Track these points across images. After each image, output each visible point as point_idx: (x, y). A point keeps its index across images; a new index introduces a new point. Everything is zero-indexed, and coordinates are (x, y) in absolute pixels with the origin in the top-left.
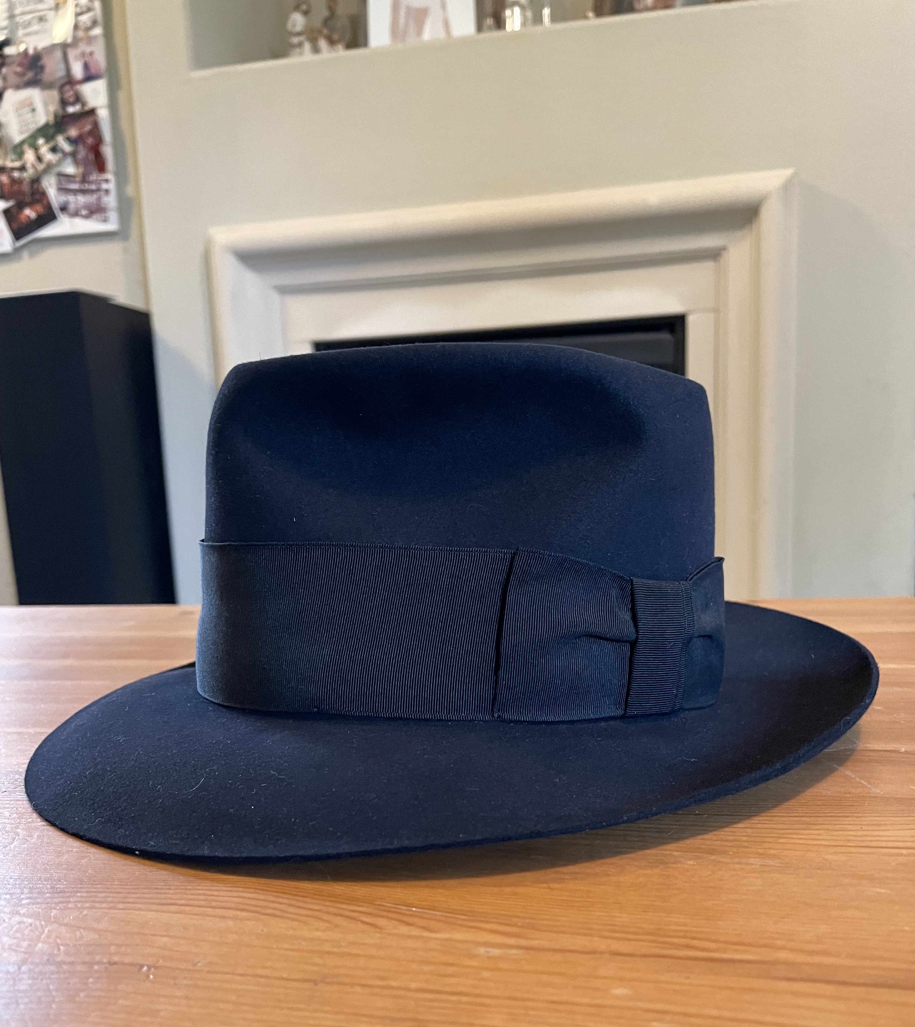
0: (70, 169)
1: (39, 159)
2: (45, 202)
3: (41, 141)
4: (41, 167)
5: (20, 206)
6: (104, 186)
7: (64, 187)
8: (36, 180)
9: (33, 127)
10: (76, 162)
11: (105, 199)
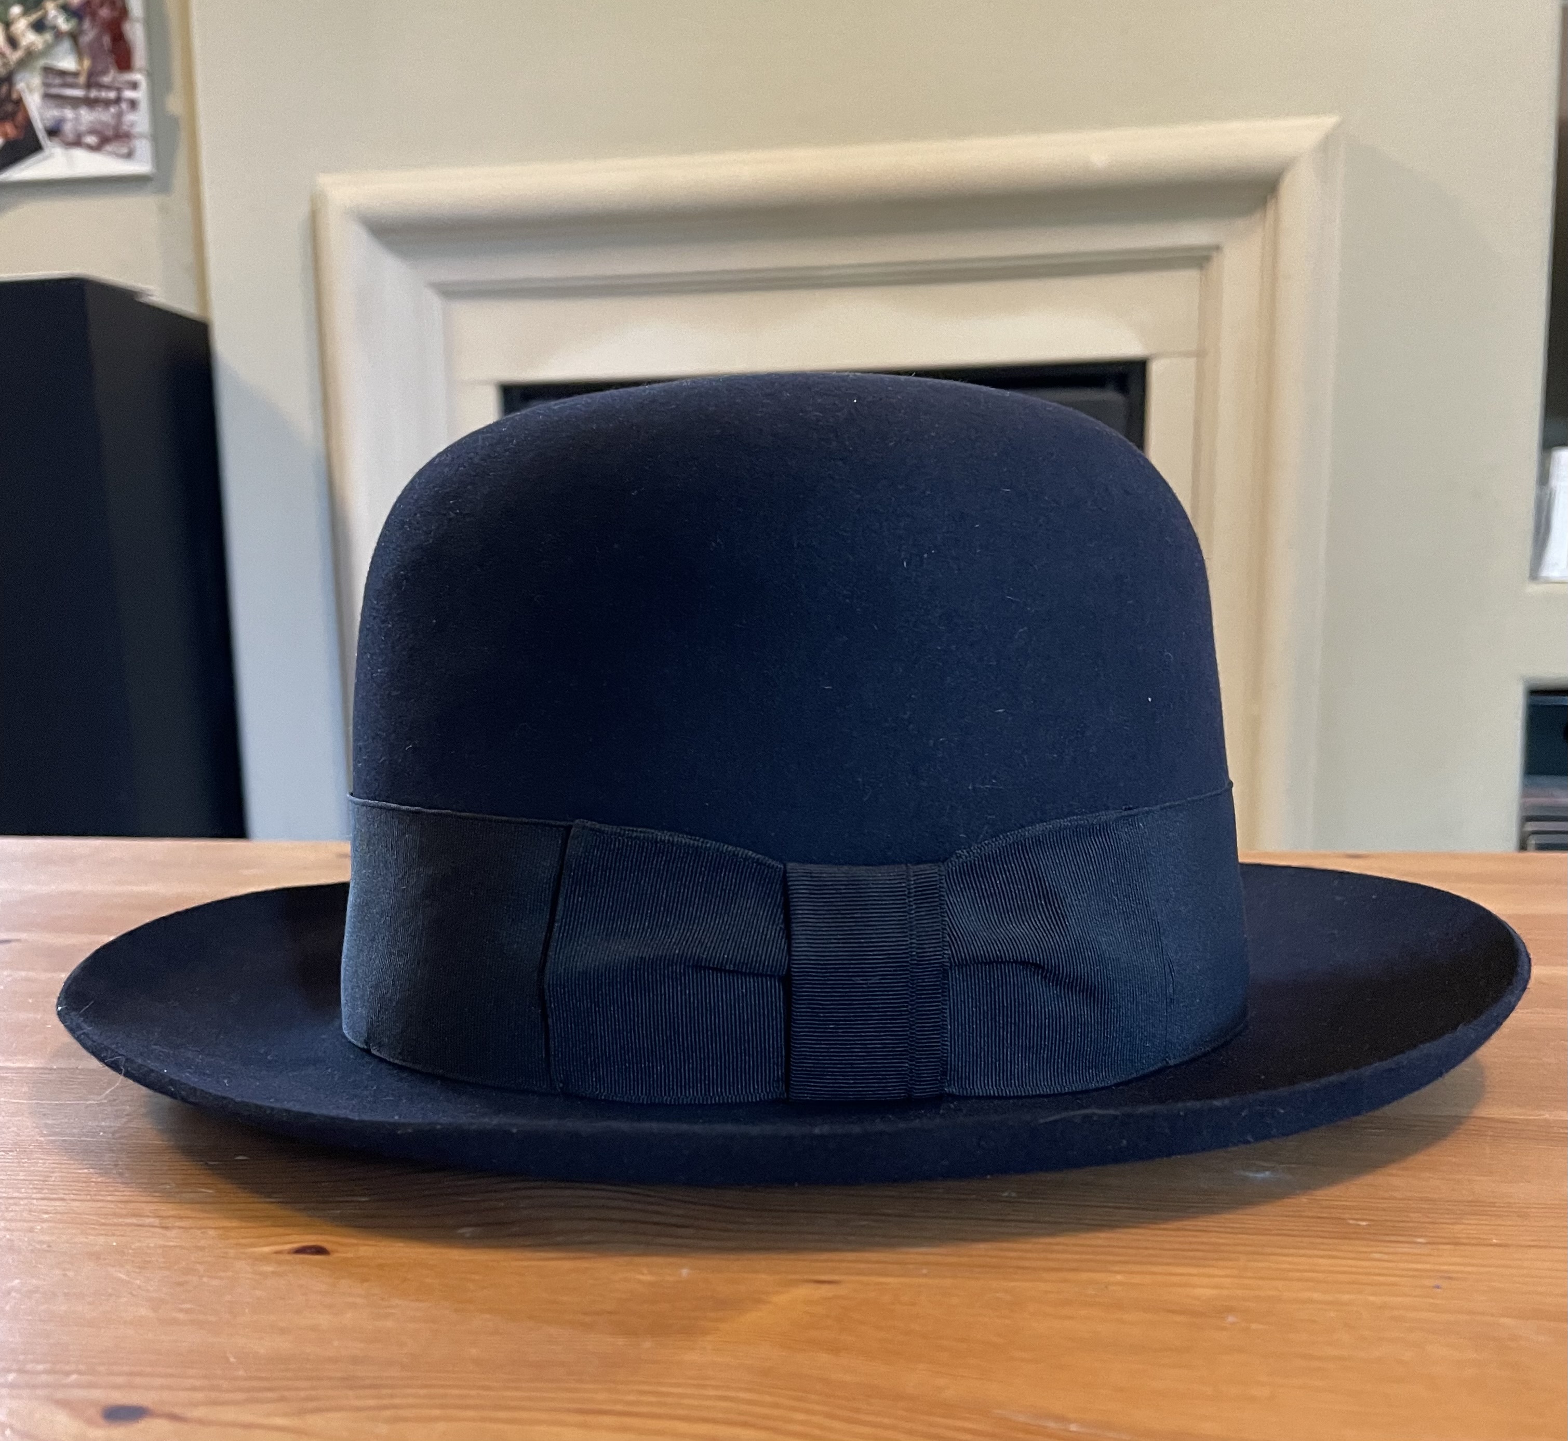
0: (67, 62)
1: (12, 42)
3: (15, 9)
4: (15, 56)
6: (129, 94)
7: (55, 91)
8: (6, 80)
10: (79, 51)
11: (130, 117)
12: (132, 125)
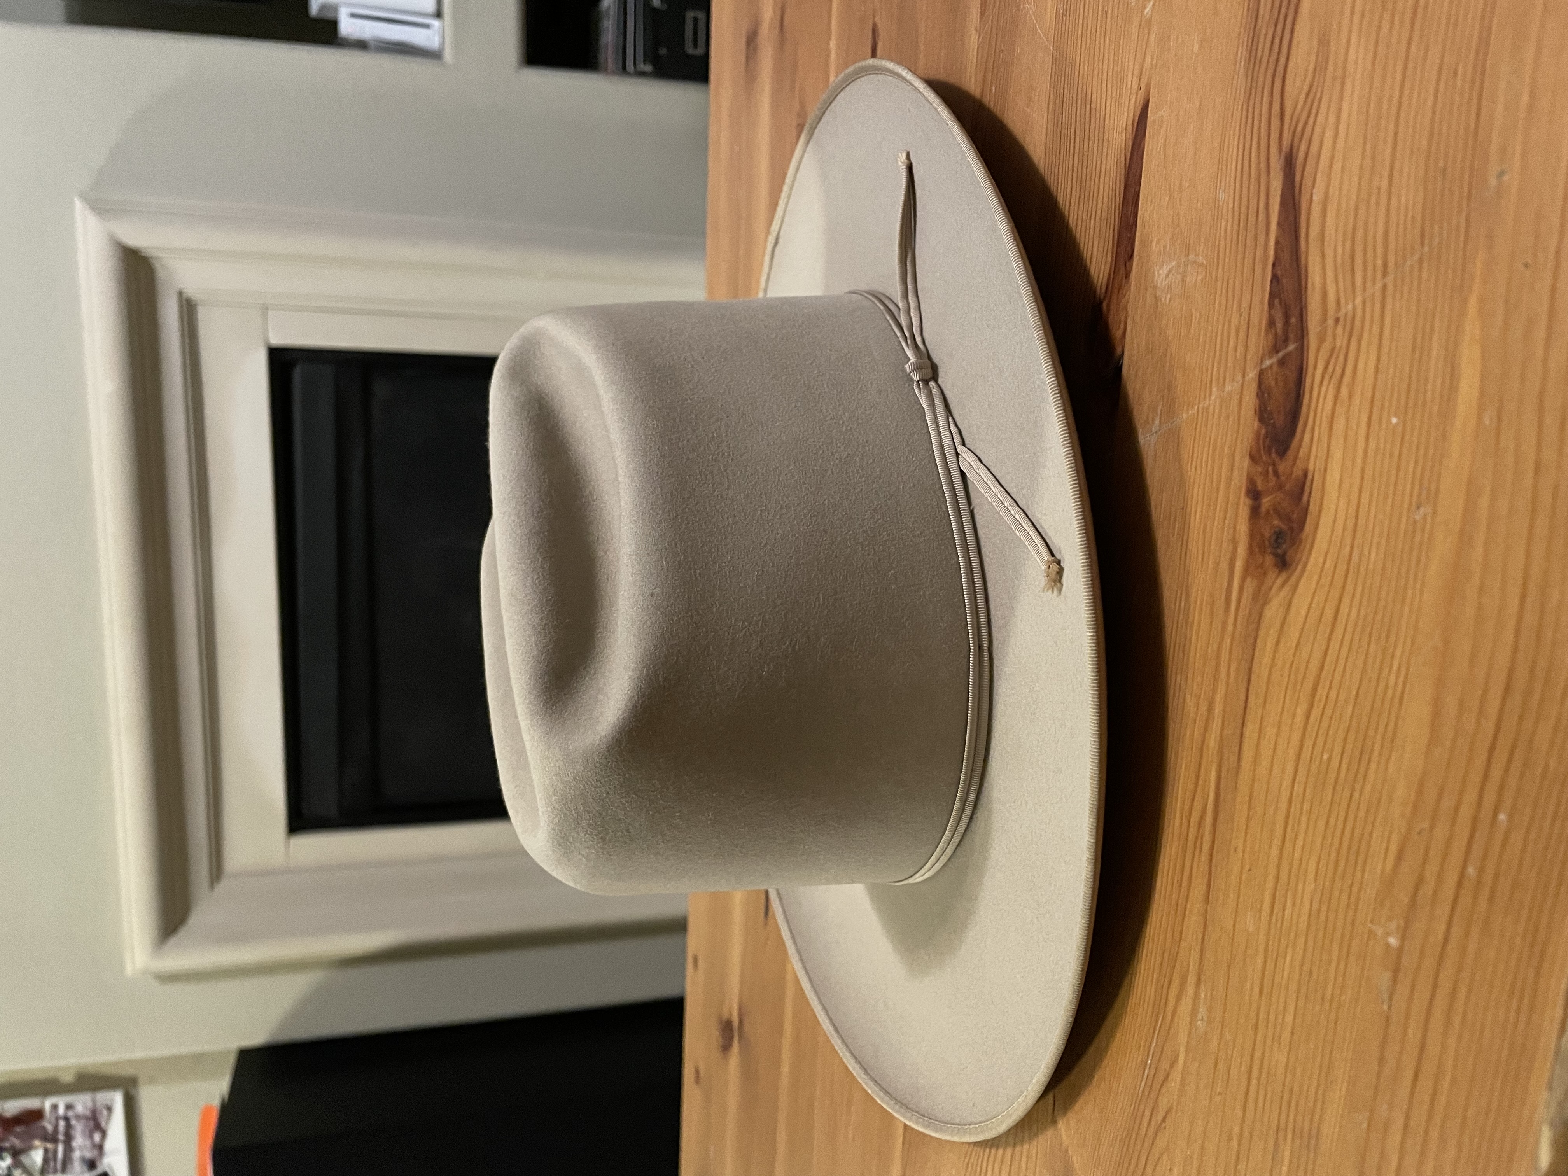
0: (37, 1157)
6: (61, 1111)
7: (59, 1165)
10: (28, 1148)
11: (80, 1109)
12: (85, 1107)
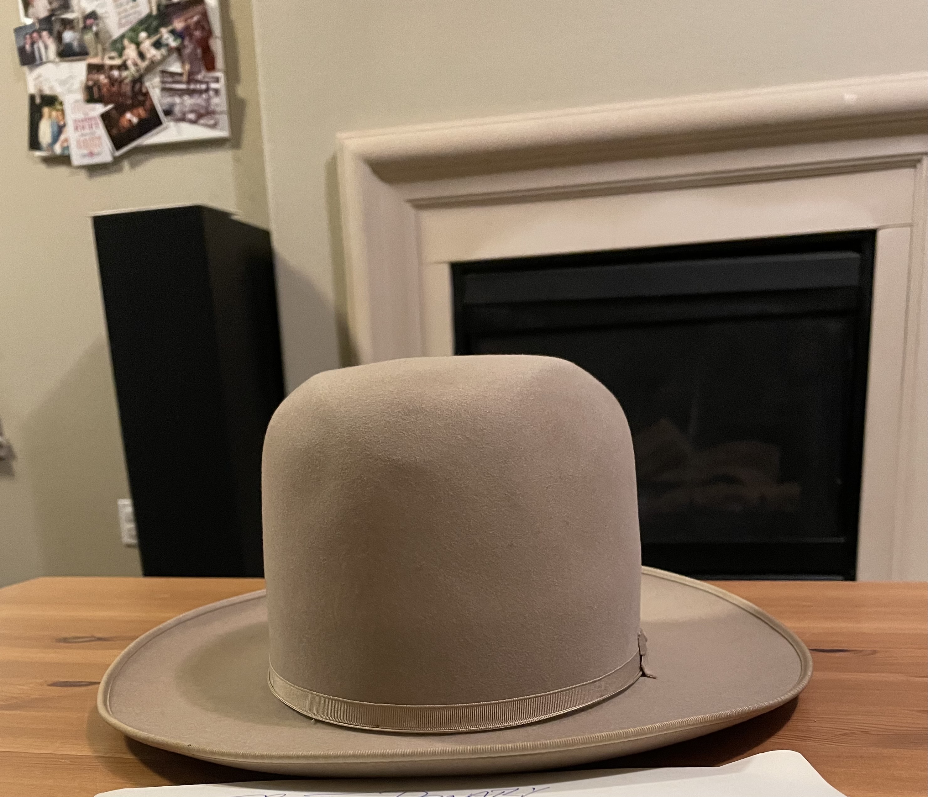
0: (176, 67)
1: (142, 55)
2: (148, 103)
3: (143, 35)
4: (143, 65)
5: (121, 109)
6: (213, 86)
7: (168, 86)
8: (138, 80)
9: (134, 19)
10: (183, 60)
11: (215, 100)
12: (217, 105)
